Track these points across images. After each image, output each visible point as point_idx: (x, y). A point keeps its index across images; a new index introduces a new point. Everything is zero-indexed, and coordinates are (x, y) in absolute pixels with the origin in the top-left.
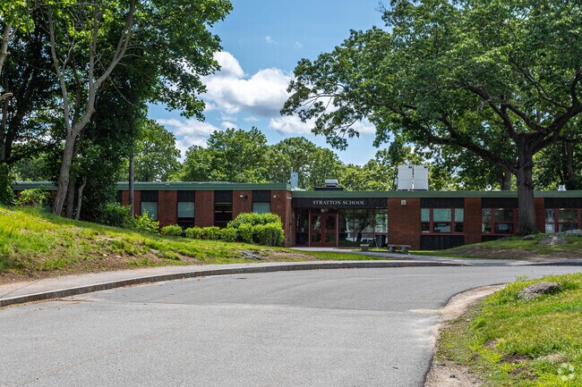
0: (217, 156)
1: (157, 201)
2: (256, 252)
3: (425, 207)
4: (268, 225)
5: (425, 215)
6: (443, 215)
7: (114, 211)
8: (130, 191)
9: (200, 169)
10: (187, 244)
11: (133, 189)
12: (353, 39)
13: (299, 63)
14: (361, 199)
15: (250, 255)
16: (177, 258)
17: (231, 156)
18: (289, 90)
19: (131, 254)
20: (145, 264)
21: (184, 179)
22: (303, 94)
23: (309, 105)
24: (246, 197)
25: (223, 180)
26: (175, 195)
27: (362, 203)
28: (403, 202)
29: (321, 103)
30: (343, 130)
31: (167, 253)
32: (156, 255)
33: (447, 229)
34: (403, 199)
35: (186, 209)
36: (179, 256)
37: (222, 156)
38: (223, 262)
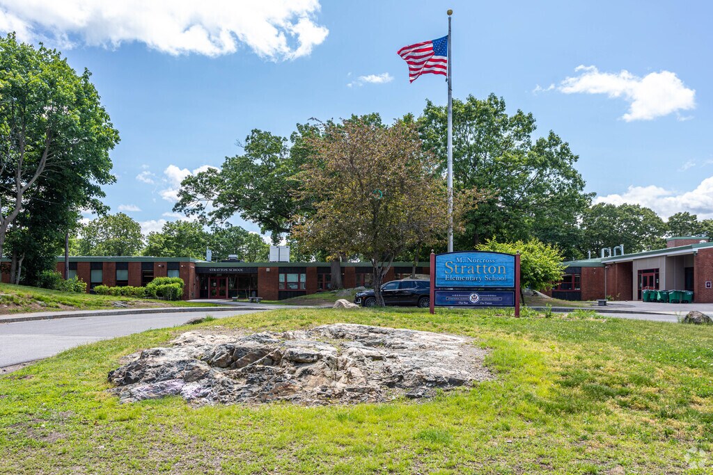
0: (168, 239)
1: (102, 269)
2: (126, 302)
3: (281, 273)
4: (171, 285)
5: (282, 278)
6: (292, 278)
7: (48, 276)
8: (65, 263)
9: (156, 247)
10: (69, 297)
11: (68, 261)
12: (228, 163)
13: (186, 178)
14: (241, 268)
15: (120, 304)
16: (57, 307)
17: (179, 239)
18: (178, 196)
19: (18, 305)
20: (26, 311)
21: (146, 254)
22: (187, 198)
23: (193, 206)
24: (163, 267)
25: (172, 255)
26: (115, 265)
27: (242, 270)
28: (268, 270)
29: (201, 205)
30: (222, 223)
31: (50, 304)
32: (40, 305)
33: (295, 287)
34: (268, 267)
35: (122, 275)
36: (59, 305)
37: (172, 239)
38: (96, 309)
